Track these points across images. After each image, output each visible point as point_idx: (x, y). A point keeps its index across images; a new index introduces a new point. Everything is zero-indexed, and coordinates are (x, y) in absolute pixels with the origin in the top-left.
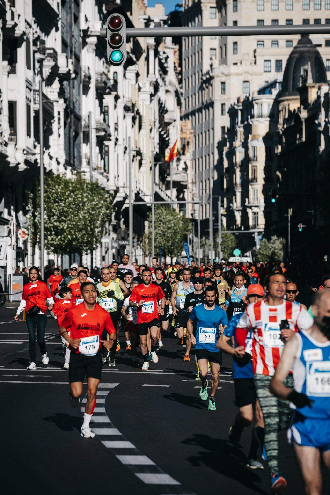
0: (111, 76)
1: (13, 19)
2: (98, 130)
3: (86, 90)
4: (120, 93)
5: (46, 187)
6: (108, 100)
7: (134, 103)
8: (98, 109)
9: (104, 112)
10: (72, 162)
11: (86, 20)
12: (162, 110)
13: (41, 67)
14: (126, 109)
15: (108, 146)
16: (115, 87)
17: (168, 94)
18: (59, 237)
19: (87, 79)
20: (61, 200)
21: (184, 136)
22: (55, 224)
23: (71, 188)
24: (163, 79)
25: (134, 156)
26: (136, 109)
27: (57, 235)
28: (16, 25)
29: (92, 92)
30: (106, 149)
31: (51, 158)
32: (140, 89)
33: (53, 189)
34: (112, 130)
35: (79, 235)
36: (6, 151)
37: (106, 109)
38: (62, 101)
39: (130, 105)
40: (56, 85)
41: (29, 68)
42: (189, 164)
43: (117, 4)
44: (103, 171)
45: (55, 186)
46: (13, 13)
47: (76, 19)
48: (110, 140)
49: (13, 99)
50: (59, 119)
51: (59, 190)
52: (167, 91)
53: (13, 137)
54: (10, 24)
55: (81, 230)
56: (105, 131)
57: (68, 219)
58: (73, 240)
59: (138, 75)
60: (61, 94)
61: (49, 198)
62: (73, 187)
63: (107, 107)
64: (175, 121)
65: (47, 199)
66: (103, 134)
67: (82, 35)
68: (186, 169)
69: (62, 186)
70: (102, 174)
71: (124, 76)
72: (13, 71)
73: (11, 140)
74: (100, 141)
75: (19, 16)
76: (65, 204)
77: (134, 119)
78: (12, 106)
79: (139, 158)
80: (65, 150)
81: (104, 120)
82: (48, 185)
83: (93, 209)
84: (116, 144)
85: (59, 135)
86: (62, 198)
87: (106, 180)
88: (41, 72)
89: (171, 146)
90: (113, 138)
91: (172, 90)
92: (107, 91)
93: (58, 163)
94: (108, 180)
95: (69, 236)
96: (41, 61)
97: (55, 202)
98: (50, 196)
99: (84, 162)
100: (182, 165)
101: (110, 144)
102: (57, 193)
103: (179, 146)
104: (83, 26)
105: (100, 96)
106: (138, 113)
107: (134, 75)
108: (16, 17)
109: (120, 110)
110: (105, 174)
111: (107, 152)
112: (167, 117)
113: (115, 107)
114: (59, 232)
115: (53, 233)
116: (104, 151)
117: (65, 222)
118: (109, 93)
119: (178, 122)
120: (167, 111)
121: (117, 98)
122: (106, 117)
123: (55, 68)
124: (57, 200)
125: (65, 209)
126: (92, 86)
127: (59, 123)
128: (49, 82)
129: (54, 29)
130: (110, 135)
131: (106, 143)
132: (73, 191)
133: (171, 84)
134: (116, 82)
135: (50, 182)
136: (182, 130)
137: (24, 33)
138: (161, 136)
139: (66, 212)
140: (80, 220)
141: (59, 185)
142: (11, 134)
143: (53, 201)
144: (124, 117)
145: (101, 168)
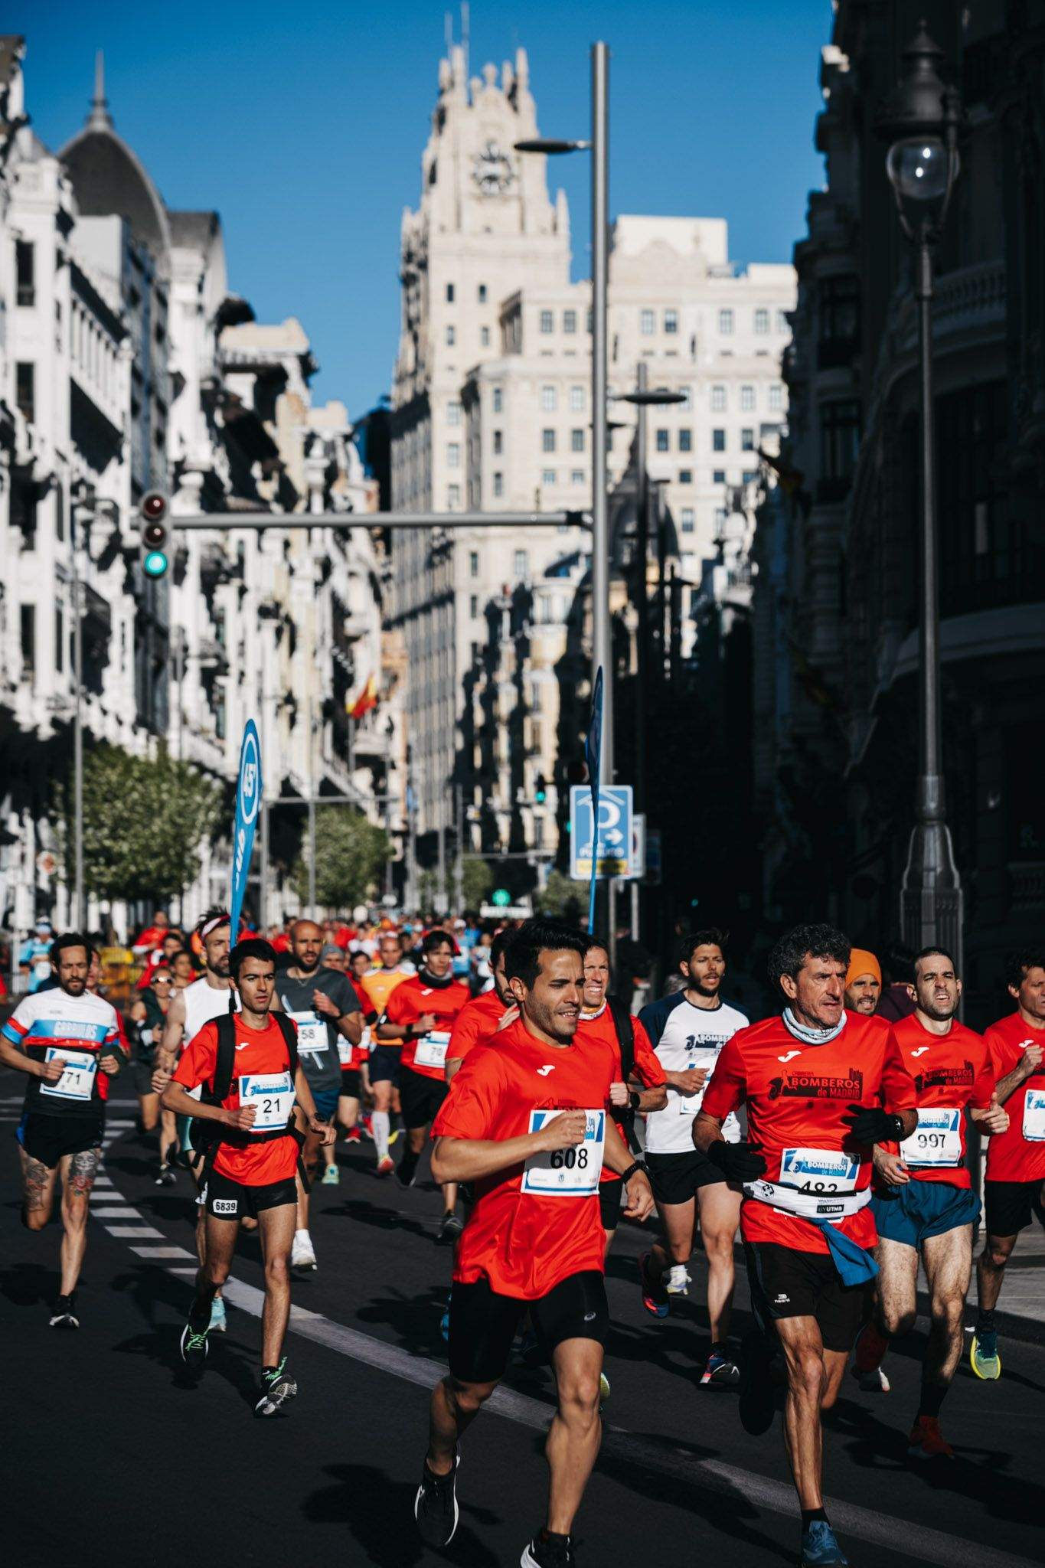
0: (232, 549)
1: (30, 446)
2: (203, 656)
3: (179, 575)
4: (250, 580)
5: (88, 771)
6: (226, 595)
7: (278, 598)
8: (204, 614)
9: (217, 619)
10: (149, 718)
11: (182, 441)
12: (340, 612)
13: (88, 535)
14: (264, 612)
15: (222, 687)
16: (239, 570)
17: (354, 580)
18: (113, 869)
19: (181, 557)
20: (117, 797)
21: (388, 662)
22: (108, 843)
23: (136, 774)
24: (343, 551)
25: (279, 707)
26: (283, 612)
27: (108, 864)
28: (35, 459)
29: (193, 579)
30: (221, 691)
31: (105, 712)
32: (292, 571)
33: (100, 776)
34: (231, 655)
35: (152, 865)
36: (13, 701)
37: (221, 613)
38: (129, 601)
39: (270, 604)
40: (118, 568)
41: (61, 537)
42: (397, 719)
43: (244, 409)
44: (212, 736)
45: (103, 769)
46: (30, 438)
47: (160, 439)
48: (226, 674)
49: (28, 599)
50: (123, 636)
51: (114, 778)
52: (351, 574)
53: (28, 674)
54: (23, 457)
55: (155, 856)
56: (217, 657)
57: (132, 831)
58: (140, 874)
59: (287, 545)
60: (128, 586)
61: (92, 792)
62: (140, 771)
63: (222, 609)
64: (367, 632)
65: (89, 796)
66: (212, 663)
67: (172, 469)
68: (390, 730)
69: (120, 769)
70: (211, 742)
71: (260, 548)
72: (29, 546)
73: (24, 679)
74: (208, 678)
75: (42, 441)
76: (125, 803)
77: (279, 632)
78: (27, 614)
79: (289, 709)
80: (136, 695)
81: (218, 636)
82: (93, 768)
83: (180, 814)
84: (240, 682)
85: (123, 668)
86: (117, 793)
87: (217, 754)
88: (86, 546)
89: (360, 684)
90: (234, 671)
91: (363, 572)
92: (223, 577)
93: (120, 722)
94: (223, 753)
95: (133, 868)
96: (87, 525)
97: (106, 800)
98: (95, 787)
99: (174, 719)
100: (382, 723)
101: (227, 683)
102: (109, 783)
103: (377, 684)
104: (174, 452)
105: (208, 587)
106: (288, 619)
107: (279, 546)
108: (36, 444)
109: (250, 614)
110: (218, 742)
111: (222, 700)
112: (351, 626)
113: (240, 608)
114: (111, 858)
115: (102, 860)
116: (216, 697)
117: (124, 839)
118: (227, 582)
119: (376, 635)
120: (349, 615)
121: (242, 591)
122: (221, 630)
123: (116, 538)
124: (109, 796)
125: (126, 814)
126: (193, 569)
127: (123, 643)
128: (104, 563)
129: (114, 462)
130: (227, 666)
131: (220, 680)
132: (140, 780)
133: (360, 559)
134: (241, 559)
135: (96, 762)
136: (384, 653)
137: (52, 475)
138: (337, 666)
139: (127, 820)
140: (153, 835)
141: (113, 766)
142: (25, 669)
143: (99, 798)
144: (259, 628)
145: (208, 732)
